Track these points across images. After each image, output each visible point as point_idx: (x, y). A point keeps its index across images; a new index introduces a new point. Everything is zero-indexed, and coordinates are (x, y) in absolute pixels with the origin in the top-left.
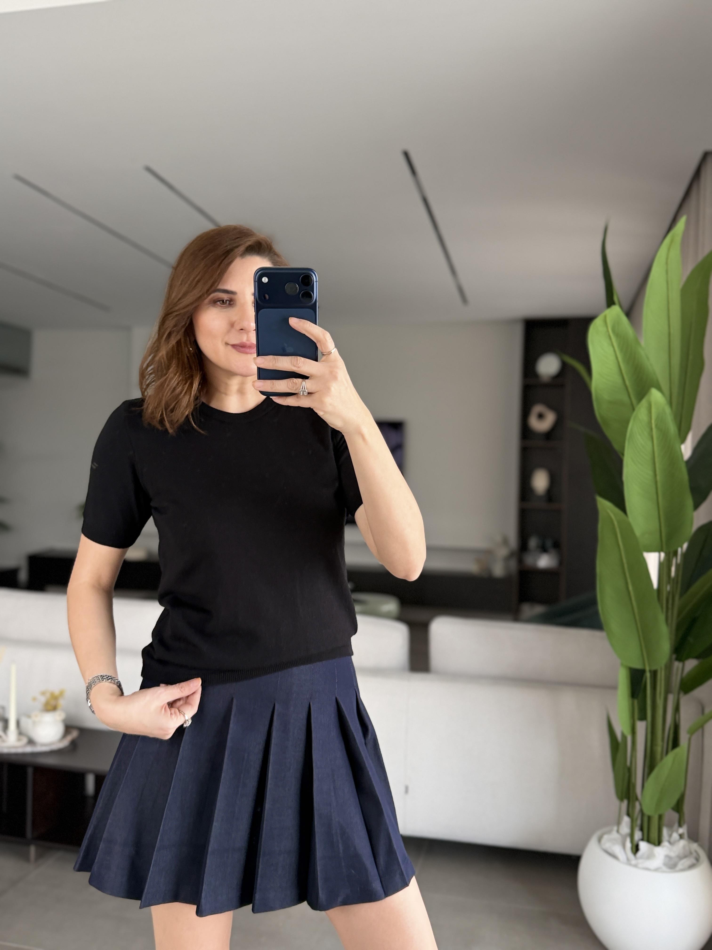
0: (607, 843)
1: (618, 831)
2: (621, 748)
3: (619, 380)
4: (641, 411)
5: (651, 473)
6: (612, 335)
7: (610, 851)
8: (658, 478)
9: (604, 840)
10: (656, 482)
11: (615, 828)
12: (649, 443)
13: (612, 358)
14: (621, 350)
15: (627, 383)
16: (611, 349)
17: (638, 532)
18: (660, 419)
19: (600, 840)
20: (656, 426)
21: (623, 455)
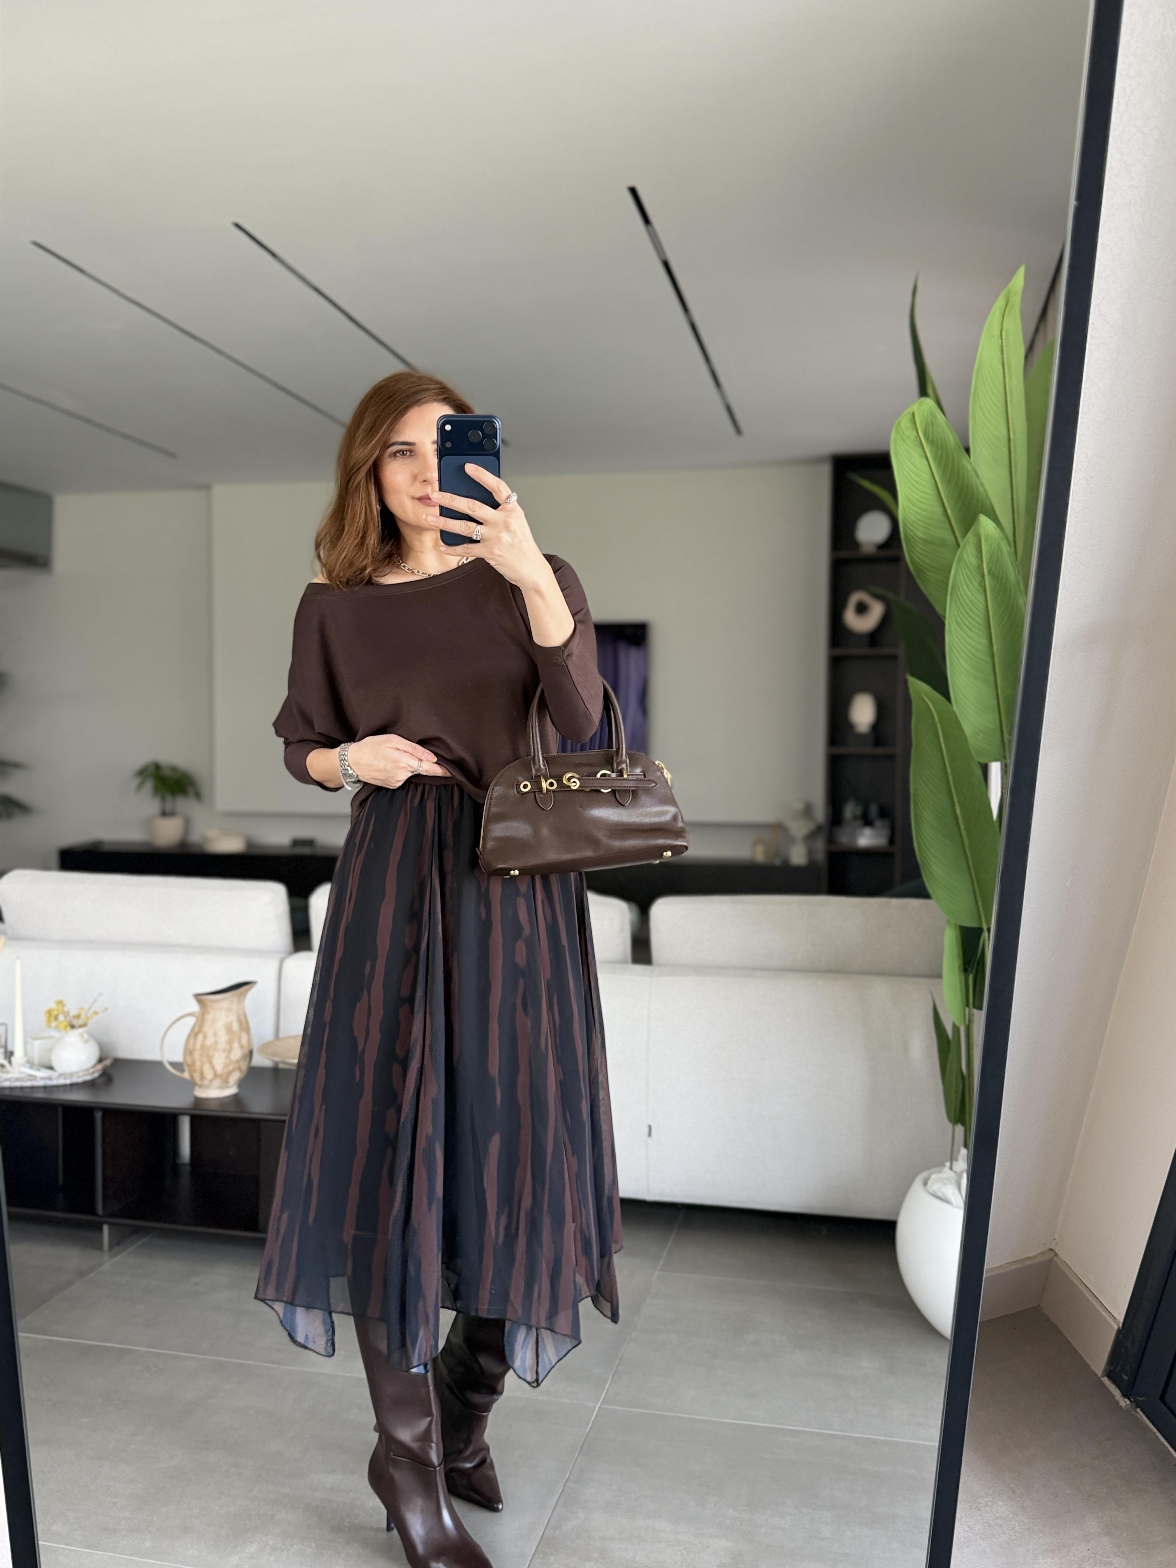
0: (935, 1186)
1: (951, 1168)
2: (953, 1047)
3: (938, 510)
4: (968, 553)
5: (985, 641)
6: (923, 441)
7: (940, 1194)
8: (995, 648)
9: (930, 1182)
10: (992, 655)
11: (948, 1164)
12: (981, 598)
13: (927, 476)
14: (939, 464)
15: (949, 511)
16: (926, 463)
17: (968, 730)
18: (996, 561)
19: (925, 1183)
20: (989, 572)
21: (945, 618)
